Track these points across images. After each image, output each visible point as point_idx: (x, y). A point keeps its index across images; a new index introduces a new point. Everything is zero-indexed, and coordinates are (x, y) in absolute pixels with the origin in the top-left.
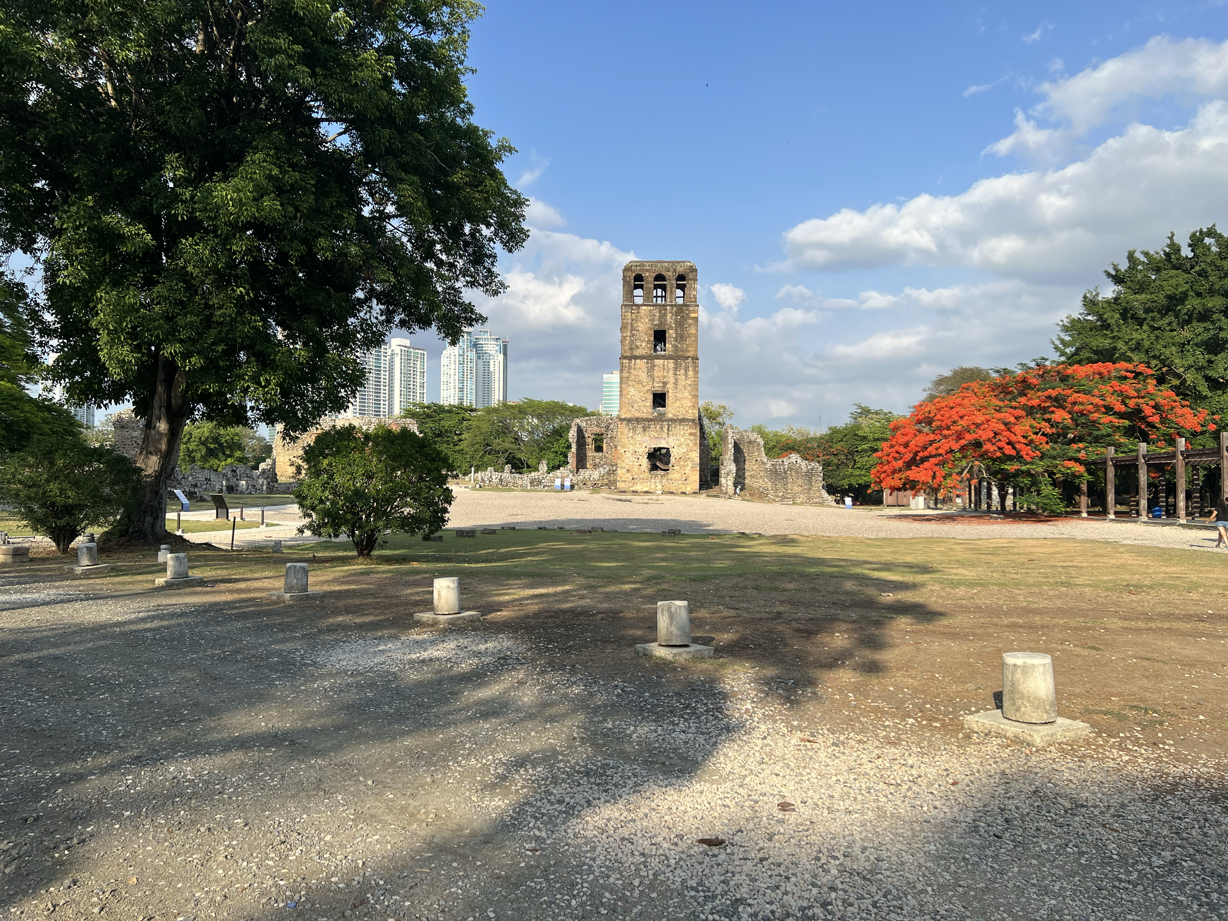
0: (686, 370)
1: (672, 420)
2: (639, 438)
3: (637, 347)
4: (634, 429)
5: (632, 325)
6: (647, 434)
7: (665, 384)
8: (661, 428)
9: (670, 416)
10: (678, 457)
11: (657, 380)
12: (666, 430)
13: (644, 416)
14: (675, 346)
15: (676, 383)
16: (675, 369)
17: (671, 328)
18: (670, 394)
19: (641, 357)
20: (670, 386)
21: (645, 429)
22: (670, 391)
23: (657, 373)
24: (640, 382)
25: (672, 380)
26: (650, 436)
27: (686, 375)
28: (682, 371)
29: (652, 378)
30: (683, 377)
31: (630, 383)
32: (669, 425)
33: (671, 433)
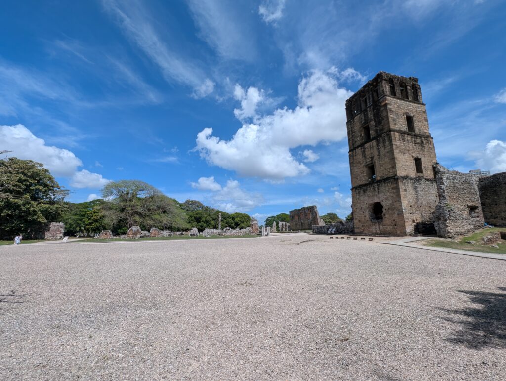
0: (384, 143)
1: (379, 181)
2: (362, 198)
3: (356, 142)
4: (359, 193)
5: (352, 131)
6: (366, 194)
7: (372, 158)
8: (374, 189)
9: (379, 178)
10: (387, 207)
11: (368, 157)
12: (376, 189)
13: (363, 183)
14: (376, 131)
15: (379, 155)
16: (377, 145)
17: (371, 120)
18: (376, 164)
19: (358, 147)
20: (376, 158)
21: (364, 192)
22: (376, 161)
23: (368, 153)
24: (359, 162)
25: (376, 153)
26: (368, 196)
27: (385, 147)
28: (382, 145)
29: (365, 156)
30: (383, 149)
31: (354, 165)
32: (378, 185)
33: (380, 191)
